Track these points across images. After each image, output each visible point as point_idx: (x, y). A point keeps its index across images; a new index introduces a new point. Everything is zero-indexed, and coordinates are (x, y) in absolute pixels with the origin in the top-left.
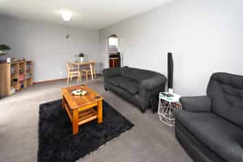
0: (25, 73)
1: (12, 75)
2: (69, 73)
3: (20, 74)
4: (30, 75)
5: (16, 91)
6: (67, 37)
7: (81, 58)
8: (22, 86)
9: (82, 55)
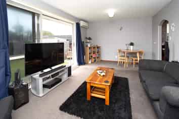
0: (96, 53)
1: (90, 53)
2: (119, 58)
3: (94, 53)
4: (99, 55)
5: (92, 62)
6: (121, 30)
7: (132, 47)
8: (95, 61)
9: (132, 44)
